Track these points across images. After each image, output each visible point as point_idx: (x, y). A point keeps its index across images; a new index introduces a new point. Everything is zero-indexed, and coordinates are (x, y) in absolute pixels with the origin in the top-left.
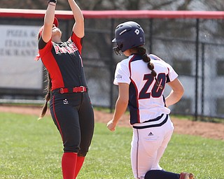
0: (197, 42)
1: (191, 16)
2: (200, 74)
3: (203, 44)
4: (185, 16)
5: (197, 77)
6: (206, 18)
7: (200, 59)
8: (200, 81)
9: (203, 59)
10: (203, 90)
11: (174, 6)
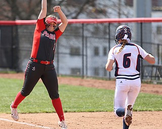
0: (83, 37)
1: (79, 22)
2: (85, 53)
3: (87, 37)
4: (76, 22)
5: (83, 55)
6: (88, 23)
7: (85, 45)
8: (85, 57)
9: (86, 47)
10: (87, 62)
11: (70, 17)
